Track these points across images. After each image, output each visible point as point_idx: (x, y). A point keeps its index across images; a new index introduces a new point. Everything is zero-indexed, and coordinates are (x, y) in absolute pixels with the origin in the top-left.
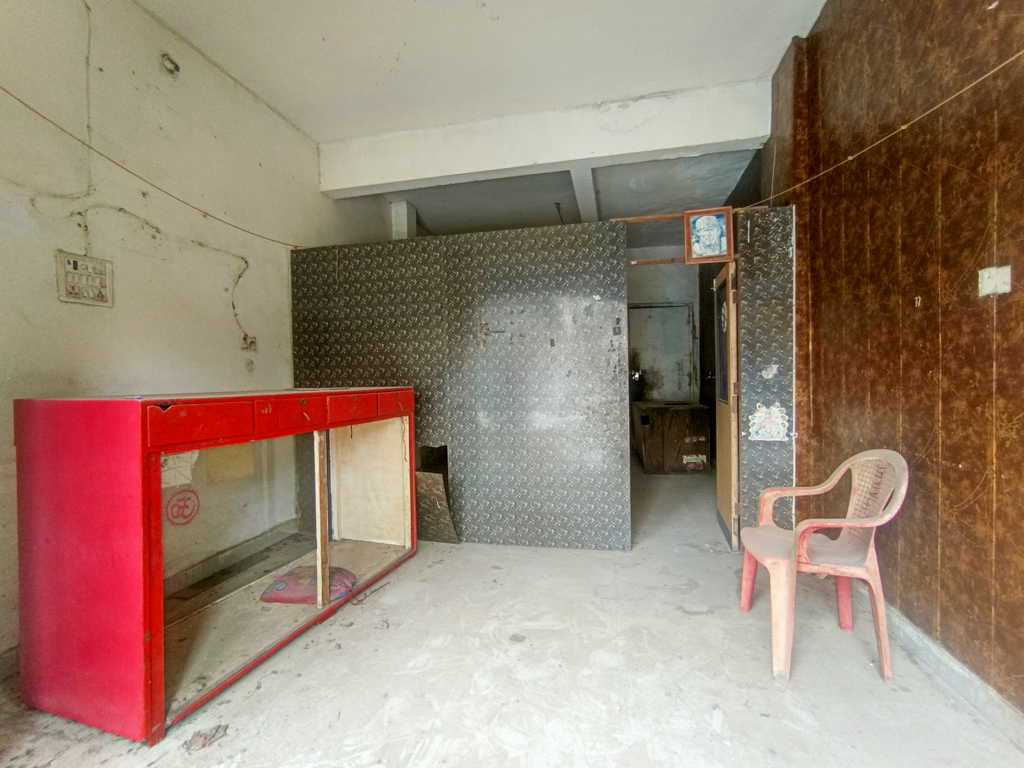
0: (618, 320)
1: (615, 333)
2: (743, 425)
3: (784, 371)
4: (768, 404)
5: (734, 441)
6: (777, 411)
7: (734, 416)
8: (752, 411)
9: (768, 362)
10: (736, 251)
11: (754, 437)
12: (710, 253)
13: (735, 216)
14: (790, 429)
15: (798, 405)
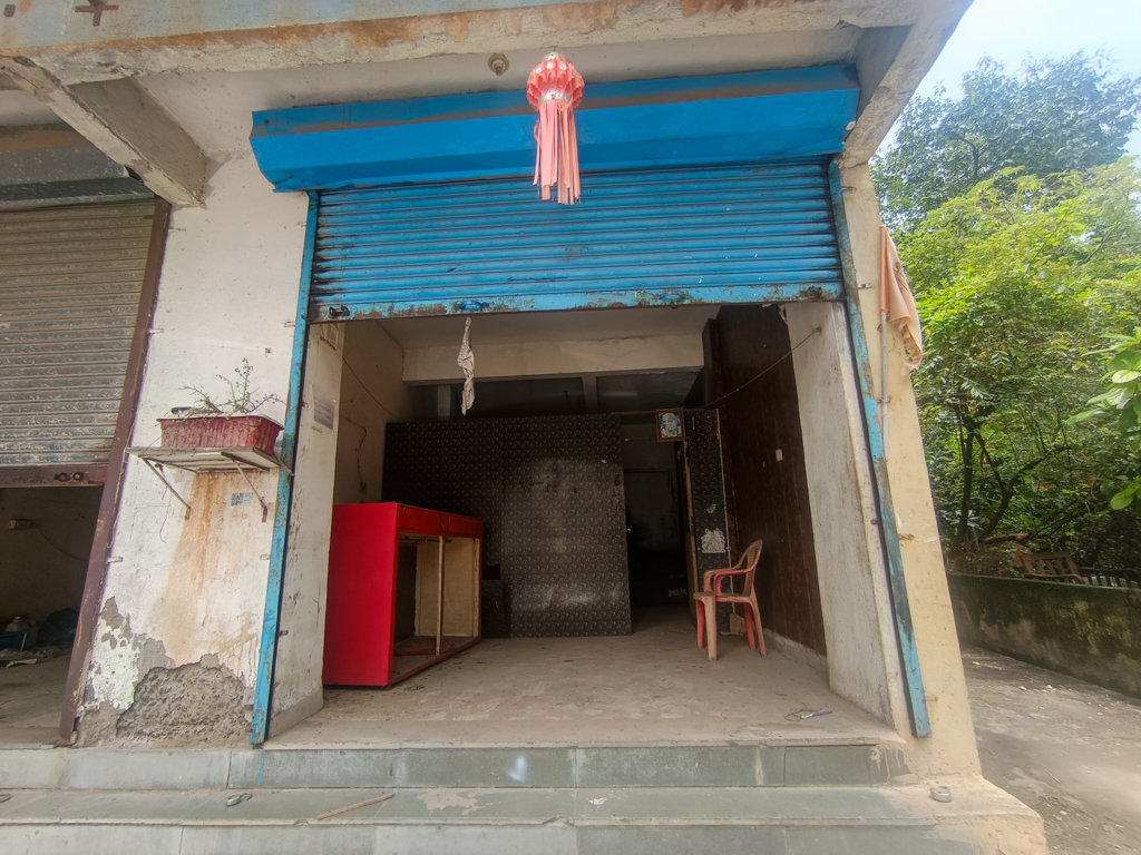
0: (618, 476)
1: (616, 485)
2: (698, 544)
3: (720, 508)
4: (712, 529)
5: (694, 554)
6: (717, 533)
7: (692, 538)
8: (703, 533)
9: (710, 503)
10: (687, 434)
11: (705, 551)
12: (672, 435)
13: (685, 413)
14: (726, 545)
15: (729, 529)
